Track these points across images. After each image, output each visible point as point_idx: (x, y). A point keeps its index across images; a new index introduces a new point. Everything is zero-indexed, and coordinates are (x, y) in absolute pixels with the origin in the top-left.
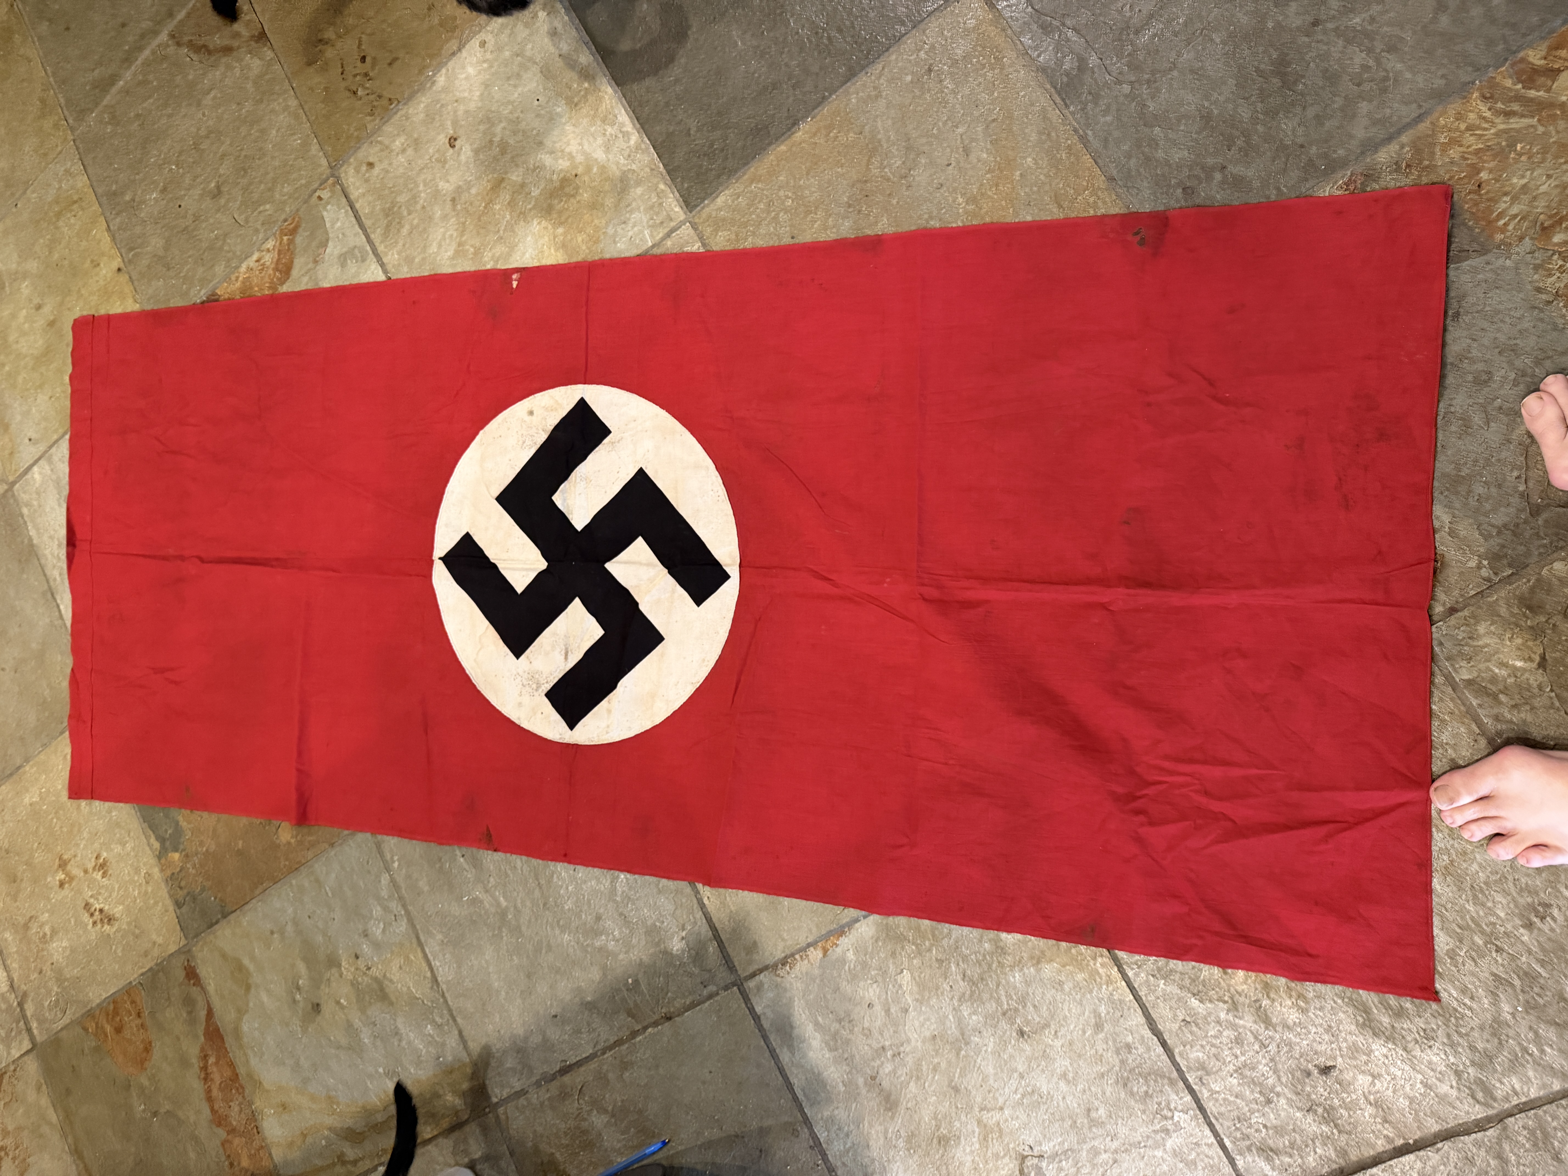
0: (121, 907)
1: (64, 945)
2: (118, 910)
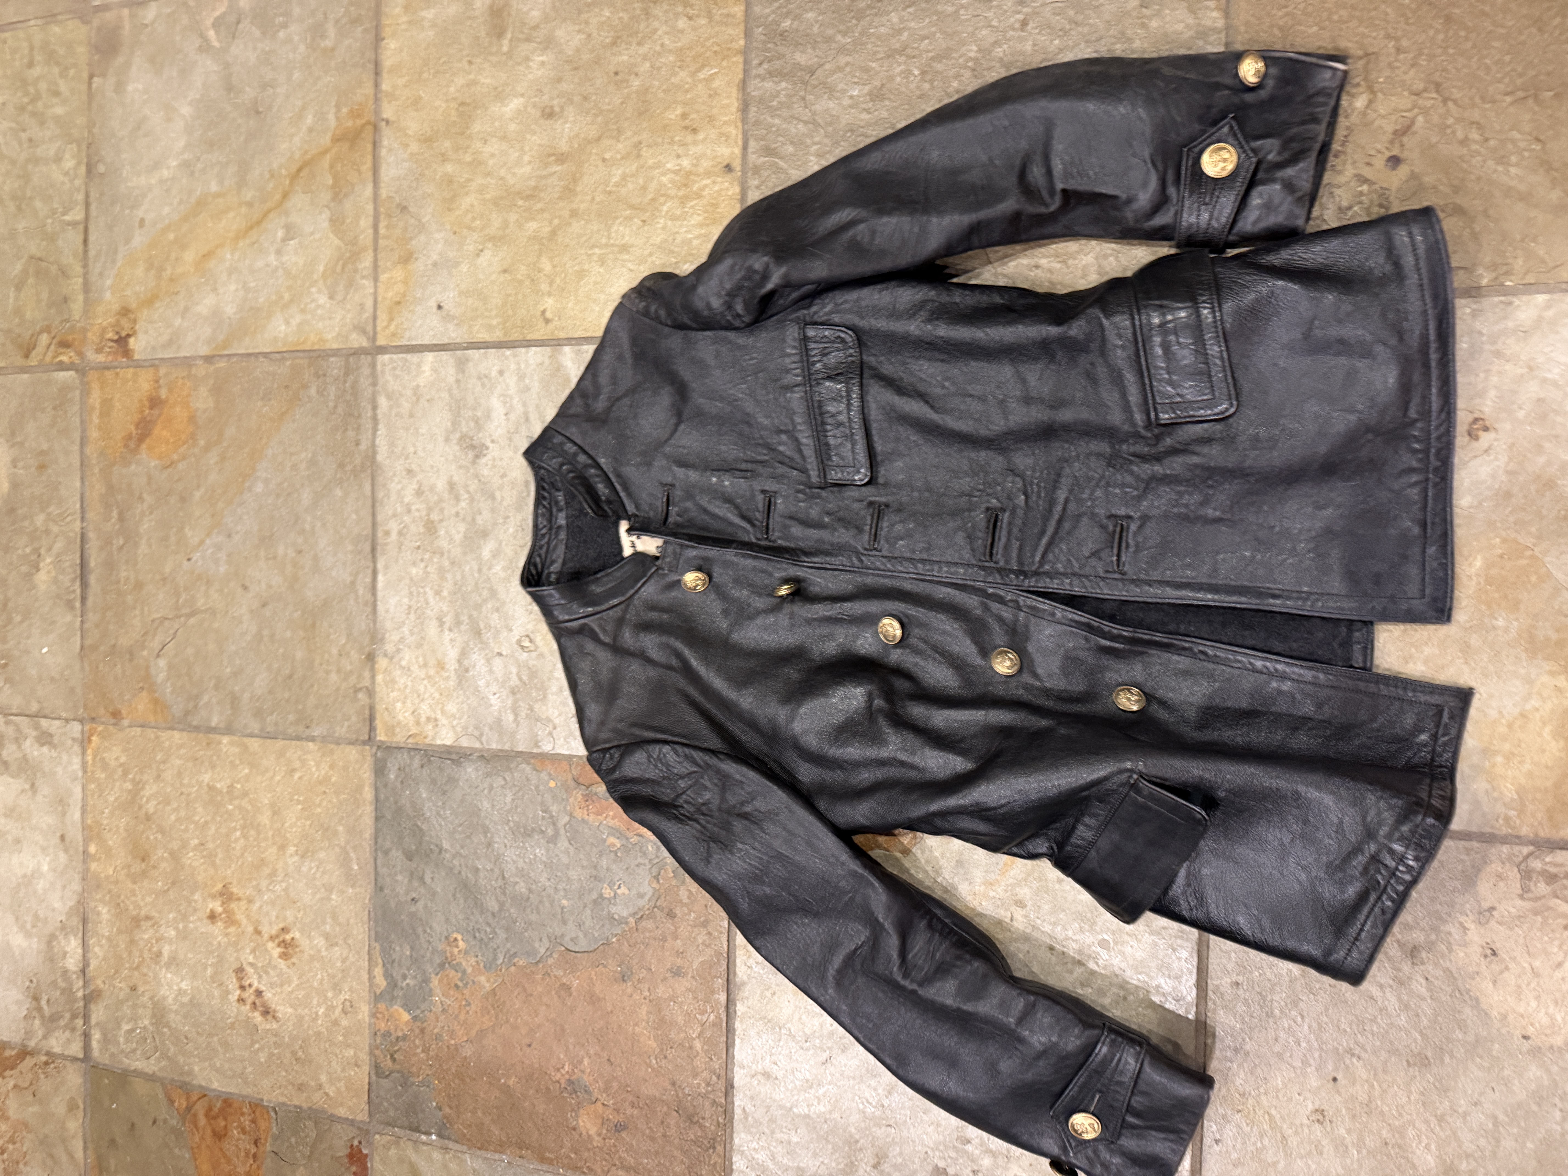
0: (290, 1010)
1: (184, 985)
2: (284, 1010)
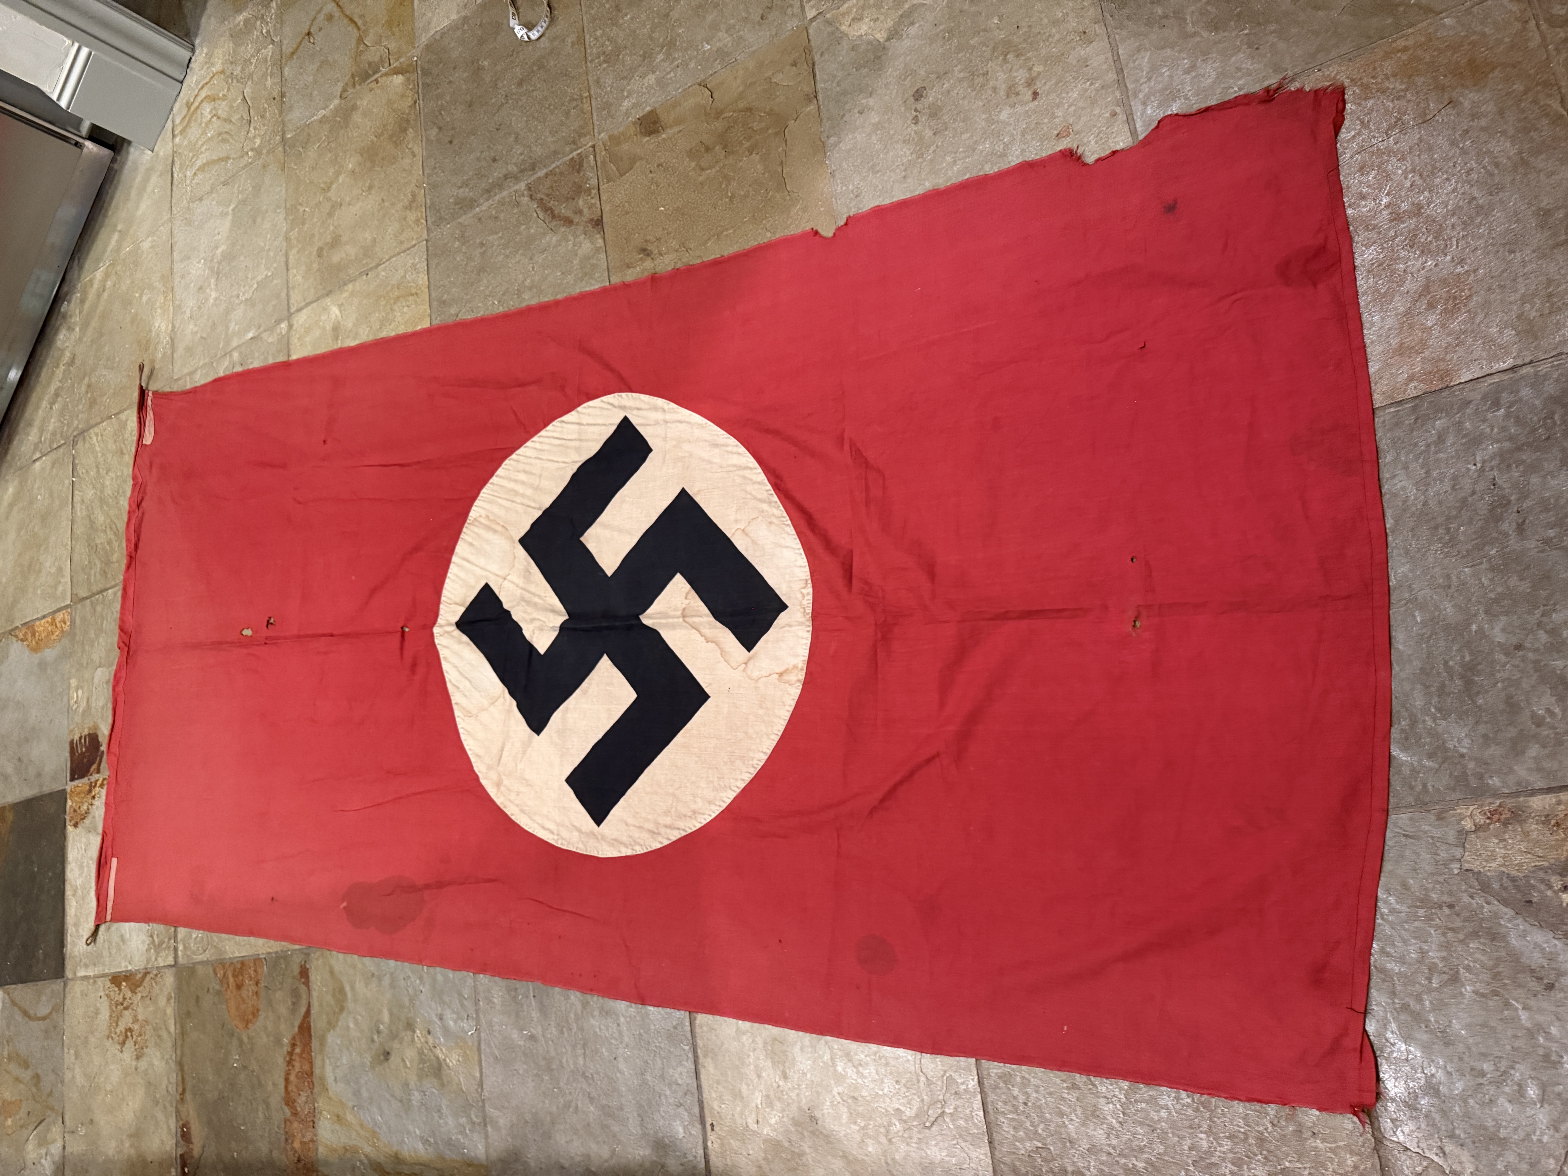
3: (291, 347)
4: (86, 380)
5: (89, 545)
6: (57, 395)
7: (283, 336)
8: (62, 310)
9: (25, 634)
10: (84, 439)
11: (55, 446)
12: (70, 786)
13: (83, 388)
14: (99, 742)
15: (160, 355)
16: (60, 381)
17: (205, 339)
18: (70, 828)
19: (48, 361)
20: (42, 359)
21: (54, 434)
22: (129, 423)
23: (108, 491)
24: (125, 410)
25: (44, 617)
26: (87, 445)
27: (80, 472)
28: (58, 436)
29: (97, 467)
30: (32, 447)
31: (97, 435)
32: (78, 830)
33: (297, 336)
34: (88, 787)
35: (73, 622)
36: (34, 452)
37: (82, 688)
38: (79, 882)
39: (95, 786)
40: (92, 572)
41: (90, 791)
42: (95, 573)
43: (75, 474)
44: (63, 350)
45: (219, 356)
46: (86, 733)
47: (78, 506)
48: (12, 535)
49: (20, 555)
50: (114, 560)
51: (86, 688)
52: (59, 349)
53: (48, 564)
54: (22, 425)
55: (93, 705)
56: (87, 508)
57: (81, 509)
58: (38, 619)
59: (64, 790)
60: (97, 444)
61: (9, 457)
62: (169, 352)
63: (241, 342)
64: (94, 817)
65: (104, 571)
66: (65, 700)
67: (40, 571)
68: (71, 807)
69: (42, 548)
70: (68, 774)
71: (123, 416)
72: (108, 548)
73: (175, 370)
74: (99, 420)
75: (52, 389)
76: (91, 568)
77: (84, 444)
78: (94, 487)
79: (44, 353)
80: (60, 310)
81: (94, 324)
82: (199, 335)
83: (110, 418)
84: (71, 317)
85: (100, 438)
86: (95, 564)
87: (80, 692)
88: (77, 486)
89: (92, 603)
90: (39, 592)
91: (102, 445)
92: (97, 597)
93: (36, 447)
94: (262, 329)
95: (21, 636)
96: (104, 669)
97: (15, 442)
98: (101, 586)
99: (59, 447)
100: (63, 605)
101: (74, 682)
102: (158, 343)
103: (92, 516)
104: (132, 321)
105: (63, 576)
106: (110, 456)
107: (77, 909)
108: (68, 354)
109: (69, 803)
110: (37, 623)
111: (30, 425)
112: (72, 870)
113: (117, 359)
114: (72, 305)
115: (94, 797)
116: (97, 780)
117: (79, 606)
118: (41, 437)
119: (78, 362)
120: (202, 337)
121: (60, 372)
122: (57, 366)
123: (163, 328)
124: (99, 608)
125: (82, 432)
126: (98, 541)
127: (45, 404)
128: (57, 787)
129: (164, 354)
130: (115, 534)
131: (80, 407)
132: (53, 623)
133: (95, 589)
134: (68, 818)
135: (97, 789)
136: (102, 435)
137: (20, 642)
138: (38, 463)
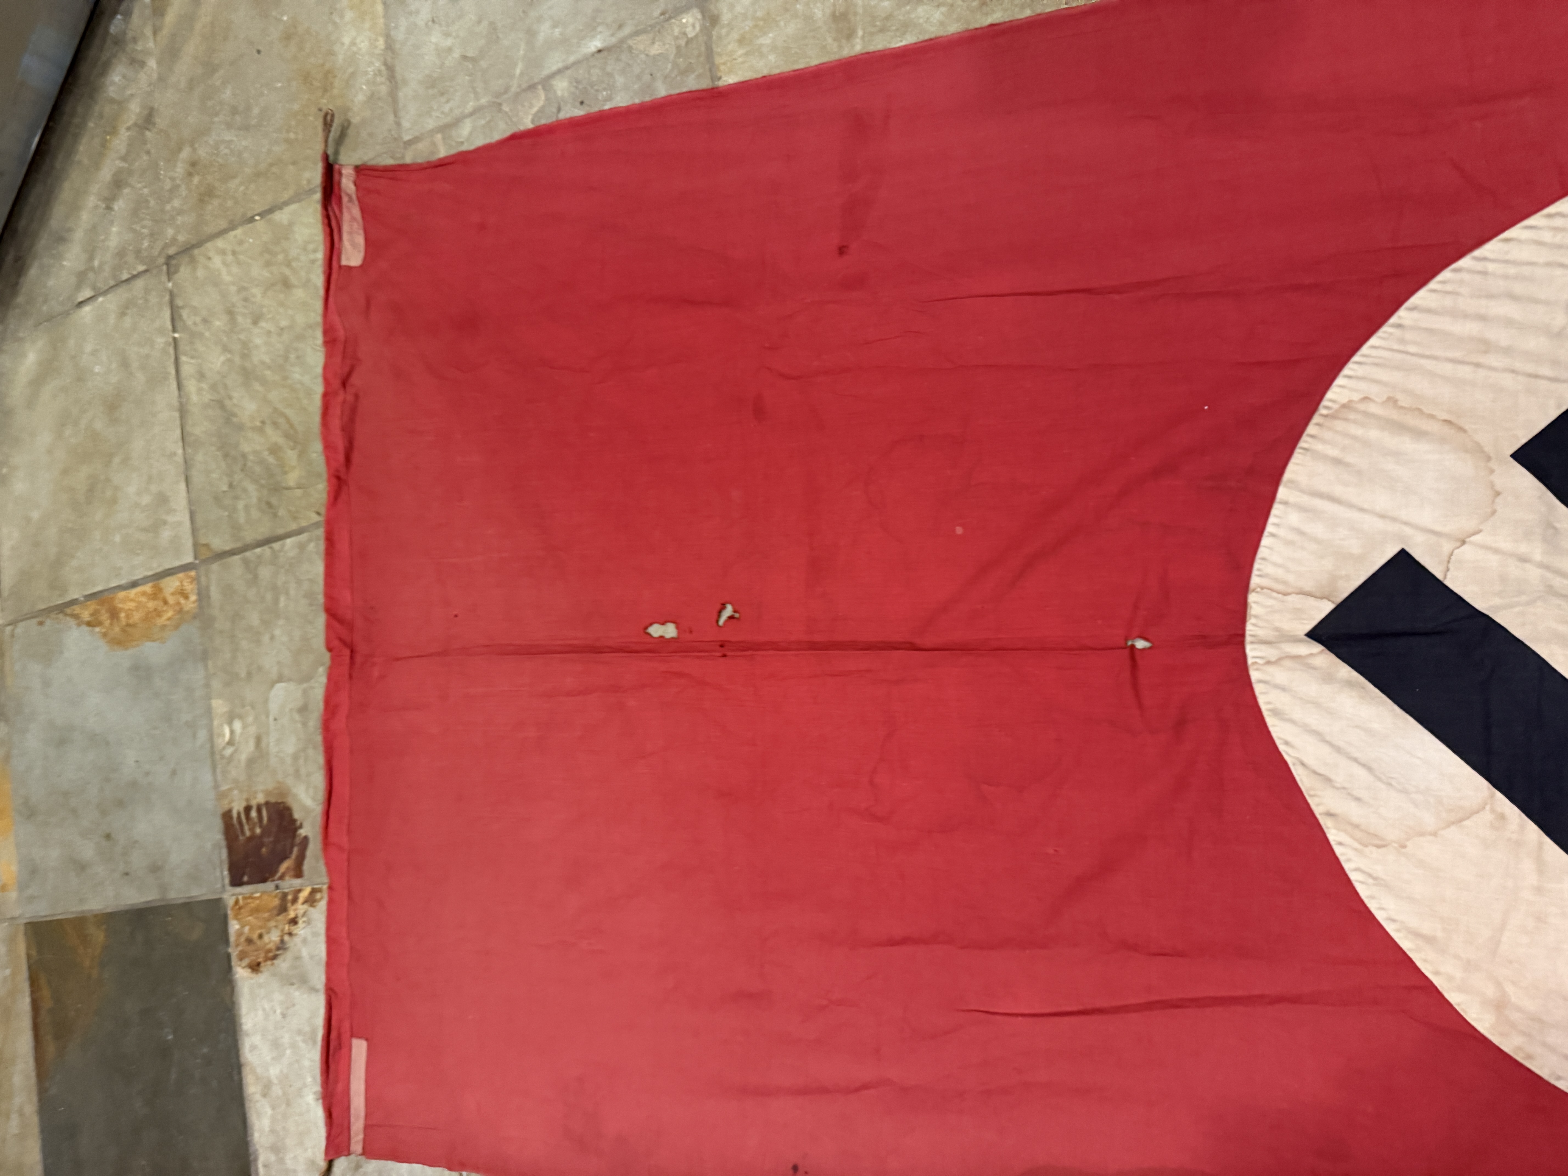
3: (718, 60)
4: (185, 154)
5: (226, 456)
6: (118, 183)
7: (689, 41)
8: (113, 29)
9: (94, 614)
10: (193, 261)
11: (125, 276)
12: (231, 896)
13: (180, 169)
14: (294, 821)
15: (360, 98)
16: (124, 159)
17: (474, 60)
18: (241, 973)
19: (91, 125)
20: (76, 120)
21: (121, 254)
22: (296, 229)
23: (261, 355)
24: (286, 203)
25: (134, 584)
26: (200, 273)
27: (189, 323)
28: (130, 258)
29: (231, 313)
30: (73, 280)
31: (223, 252)
32: (262, 977)
33: (735, 35)
34: (276, 902)
35: (203, 596)
36: (78, 287)
37: (240, 717)
38: (274, 1072)
39: (295, 900)
40: (241, 505)
41: (283, 909)
42: (247, 508)
43: (179, 325)
44: (121, 104)
45: (514, 89)
46: (261, 799)
47: (191, 386)
48: (45, 438)
49: (65, 472)
50: (292, 484)
51: (250, 719)
52: (112, 101)
53: (132, 489)
54: (43, 241)
55: (273, 749)
56: (214, 387)
57: (200, 390)
58: (121, 588)
59: (219, 901)
60: (224, 271)
61: (20, 299)
62: (384, 89)
63: (572, 59)
64: (298, 958)
65: (269, 504)
66: (202, 735)
67: (114, 501)
68: (240, 934)
69: (116, 460)
70: (226, 873)
71: (282, 217)
72: (271, 460)
73: (406, 124)
74: (223, 224)
75: (106, 173)
76: (236, 498)
77: (194, 269)
78: (225, 349)
79: (80, 110)
80: (107, 32)
81: (191, 48)
82: (456, 54)
83: (251, 220)
84: (135, 40)
85: (230, 258)
86: (245, 490)
87: (237, 725)
88: (182, 347)
89: (246, 563)
90: (117, 538)
91: (235, 270)
92: (258, 550)
93: (81, 277)
94: (627, 31)
95: (86, 615)
96: (292, 686)
97: (33, 272)
98: (263, 530)
99: (134, 277)
100: (177, 563)
101: (219, 706)
102: (353, 74)
103: (227, 402)
104: (287, 37)
105: (171, 511)
106: (257, 291)
107: (273, 1120)
108: (135, 108)
109: (234, 926)
110: (122, 594)
111: (61, 239)
112: (254, 1048)
113: (256, 111)
114: (136, 19)
115: (294, 922)
116: (300, 891)
117: (215, 567)
118: (91, 259)
119: (161, 122)
120: (465, 58)
121: (120, 142)
122: (114, 131)
123: (364, 45)
124: (265, 572)
125: (187, 250)
126: (246, 448)
127: (92, 201)
128: (199, 892)
129: (372, 98)
130: (287, 436)
131: (176, 203)
132: (157, 594)
133: (250, 536)
134: (234, 952)
135: (300, 908)
136: (234, 253)
137: (85, 628)
138: (87, 309)
